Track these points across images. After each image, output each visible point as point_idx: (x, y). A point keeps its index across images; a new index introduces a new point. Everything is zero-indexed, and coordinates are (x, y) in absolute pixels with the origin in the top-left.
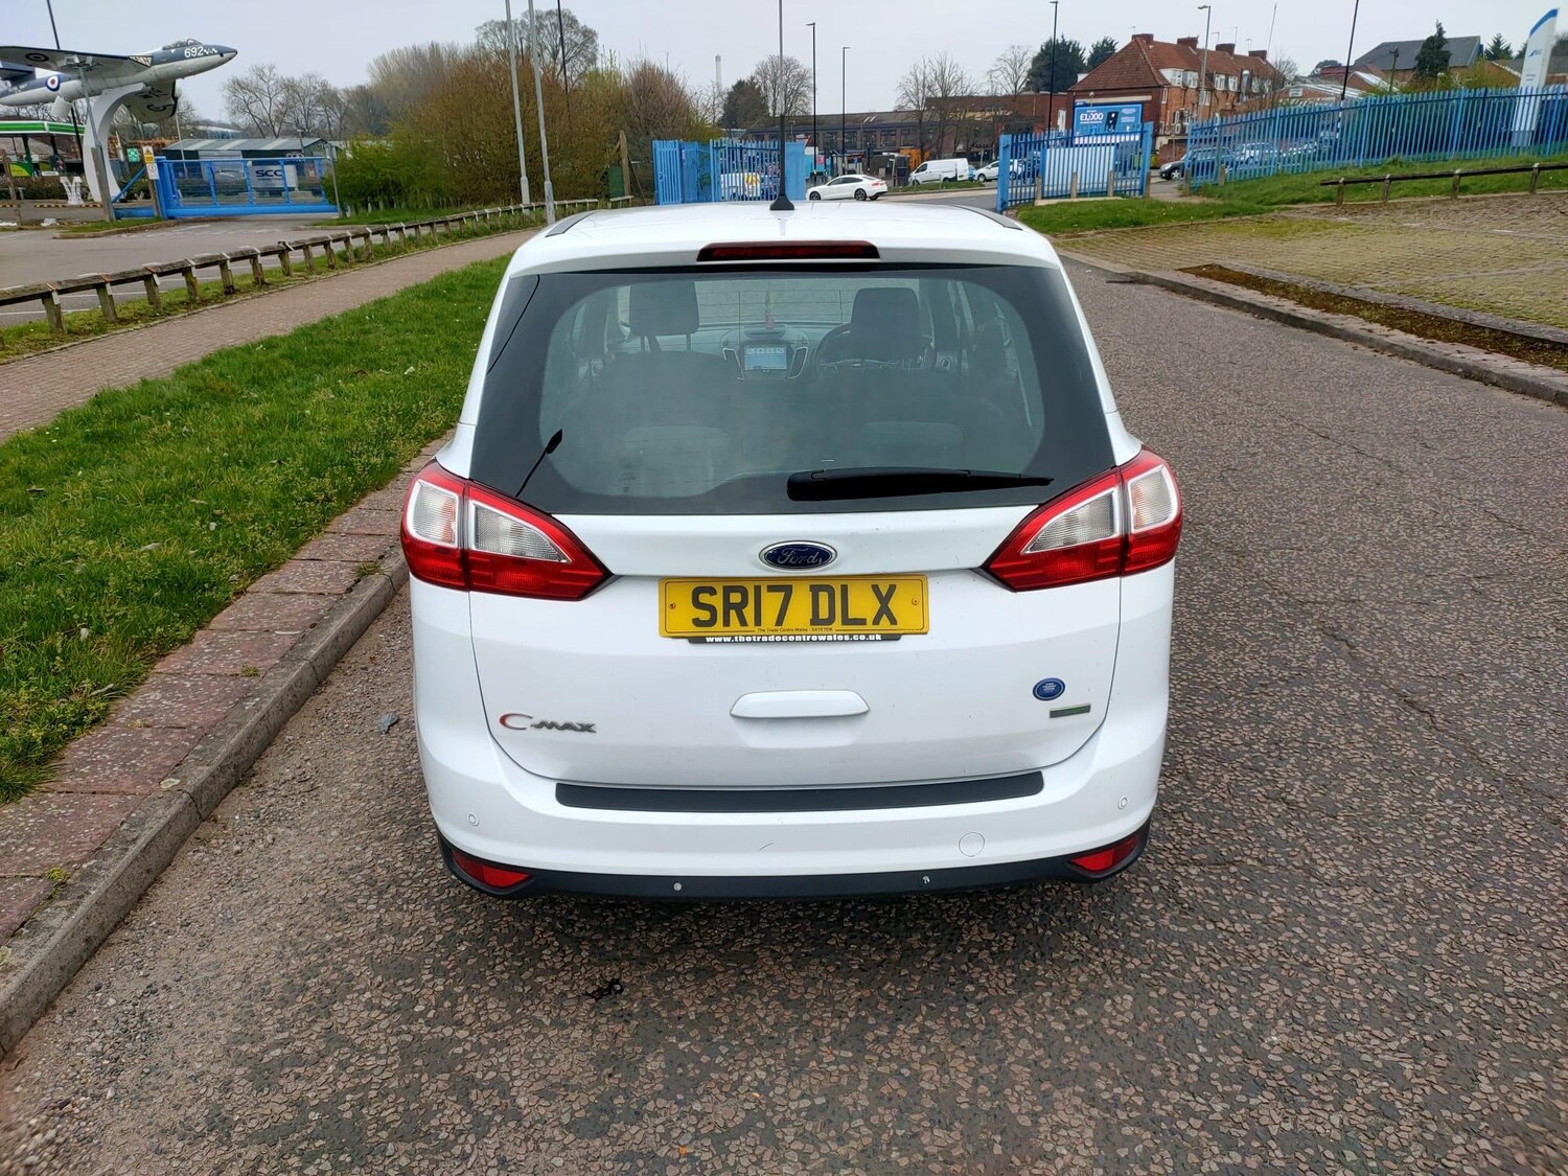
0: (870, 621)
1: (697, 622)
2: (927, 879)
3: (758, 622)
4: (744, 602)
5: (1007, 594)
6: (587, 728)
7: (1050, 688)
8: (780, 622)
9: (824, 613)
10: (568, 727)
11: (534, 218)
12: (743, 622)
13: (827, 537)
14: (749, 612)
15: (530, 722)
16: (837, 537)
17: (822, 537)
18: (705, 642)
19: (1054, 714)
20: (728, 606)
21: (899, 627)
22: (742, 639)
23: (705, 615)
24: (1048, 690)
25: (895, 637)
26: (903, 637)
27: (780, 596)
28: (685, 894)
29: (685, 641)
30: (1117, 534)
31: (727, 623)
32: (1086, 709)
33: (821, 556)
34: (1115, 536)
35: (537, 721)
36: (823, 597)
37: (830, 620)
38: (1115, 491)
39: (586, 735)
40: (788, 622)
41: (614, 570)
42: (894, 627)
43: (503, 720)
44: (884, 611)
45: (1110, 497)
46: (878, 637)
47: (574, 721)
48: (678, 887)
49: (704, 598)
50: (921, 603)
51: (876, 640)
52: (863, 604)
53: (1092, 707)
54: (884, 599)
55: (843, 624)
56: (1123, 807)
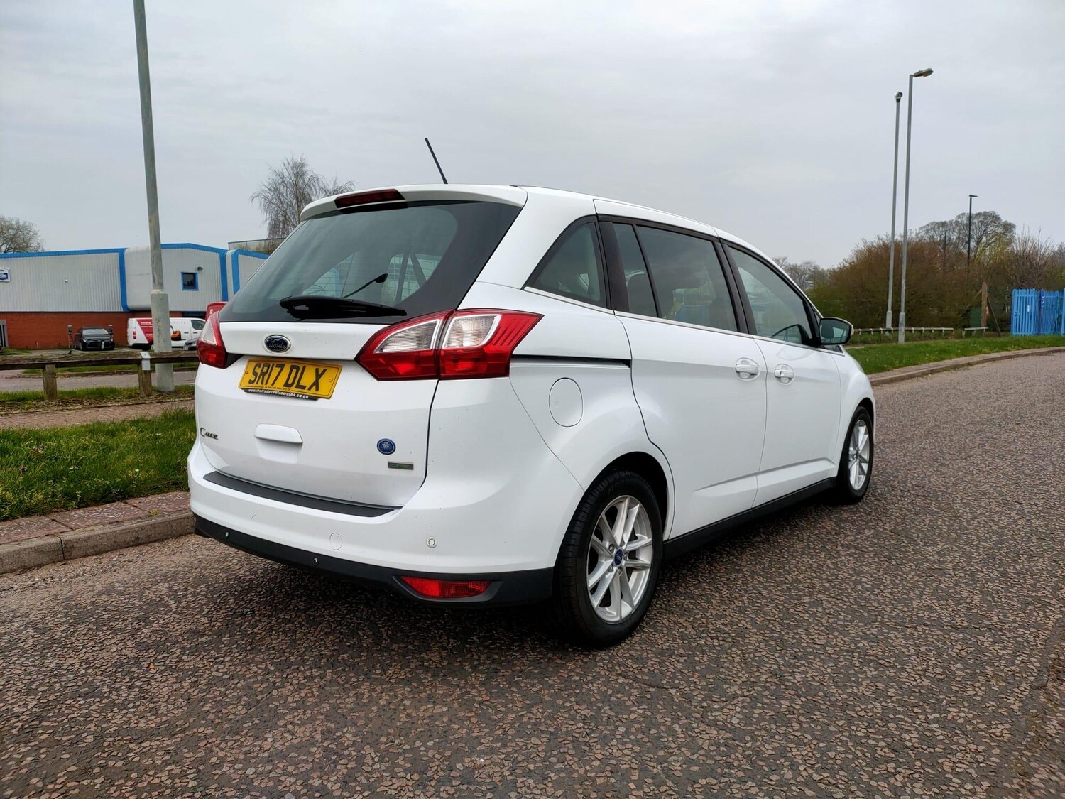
0: (307, 388)
1: (251, 382)
2: (316, 560)
3: (267, 383)
4: (267, 373)
5: (375, 381)
6: (215, 437)
7: (386, 446)
8: (273, 384)
9: (290, 382)
10: (212, 435)
11: (891, 337)
12: (262, 382)
13: (285, 333)
14: (266, 377)
15: (205, 432)
16: (291, 333)
17: (283, 332)
18: (249, 392)
19: (392, 465)
20: (261, 374)
21: (320, 393)
22: (259, 391)
23: (254, 378)
24: (386, 447)
25: (314, 398)
26: (320, 400)
27: (279, 369)
29: (244, 391)
30: (432, 346)
31: (258, 382)
32: (409, 467)
33: (285, 345)
34: (431, 348)
36: (294, 371)
37: (291, 385)
38: (439, 322)
39: (215, 441)
40: (276, 385)
43: (201, 432)
44: (316, 384)
45: (435, 324)
46: (307, 397)
47: (214, 432)
48: (227, 534)
49: (257, 367)
50: (334, 381)
51: (305, 399)
52: (308, 378)
53: (415, 467)
54: (318, 377)
55: (296, 387)
56: (432, 546)
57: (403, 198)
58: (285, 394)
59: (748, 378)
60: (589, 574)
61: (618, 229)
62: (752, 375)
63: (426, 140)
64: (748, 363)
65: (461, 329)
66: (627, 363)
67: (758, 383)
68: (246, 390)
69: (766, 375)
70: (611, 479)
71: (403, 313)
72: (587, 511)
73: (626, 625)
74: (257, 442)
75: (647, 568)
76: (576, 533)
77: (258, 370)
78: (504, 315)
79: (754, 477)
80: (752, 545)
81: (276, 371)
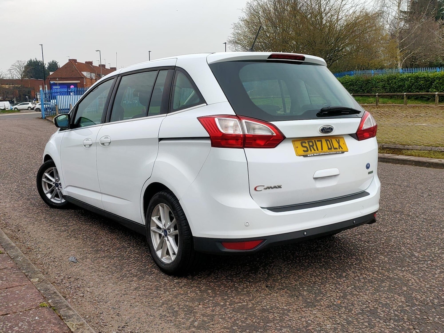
0: (338, 149)
1: (304, 151)
2: (354, 222)
3: (318, 150)
4: (313, 145)
6: (280, 187)
7: (368, 166)
8: (322, 150)
9: (330, 147)
10: (275, 187)
12: (315, 150)
14: (315, 147)
15: (264, 187)
16: (334, 124)
18: (308, 156)
19: (370, 173)
20: (310, 146)
21: (343, 150)
22: (316, 154)
23: (305, 149)
25: (343, 152)
26: (345, 152)
28: (307, 235)
29: (302, 157)
31: (311, 151)
32: (373, 172)
33: (331, 129)
34: (372, 126)
35: (265, 187)
36: (328, 142)
39: (279, 189)
40: (323, 150)
41: (287, 136)
42: (342, 150)
43: (255, 189)
44: (340, 146)
47: (276, 185)
48: (305, 233)
49: (304, 144)
50: (345, 144)
51: (341, 153)
54: (339, 143)
55: (334, 149)
74: (314, 181)
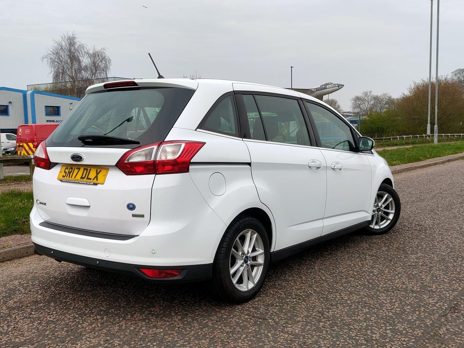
0: (92, 179)
1: (63, 176)
2: (98, 262)
3: (72, 177)
4: (71, 172)
5: (125, 175)
6: (45, 204)
7: (131, 206)
8: (75, 178)
9: (84, 176)
12: (69, 177)
14: (71, 174)
16: (83, 153)
17: (80, 153)
19: (134, 216)
21: (98, 181)
22: (68, 181)
23: (65, 175)
24: (131, 207)
25: (95, 184)
26: (99, 185)
27: (78, 170)
30: (152, 159)
31: (67, 177)
32: (142, 216)
33: (81, 158)
35: (40, 202)
36: (85, 171)
37: (84, 178)
38: (155, 147)
40: (76, 178)
42: (96, 181)
43: (37, 202)
44: (96, 177)
45: (153, 148)
46: (92, 184)
47: (44, 202)
48: (52, 252)
50: (105, 176)
51: (91, 184)
52: (93, 174)
53: (145, 216)
54: (97, 174)
55: (86, 179)
56: (154, 253)
57: (138, 85)
58: (81, 182)
59: (316, 170)
60: (231, 267)
61: (245, 97)
62: (318, 168)
63: (149, 54)
64: (316, 162)
65: (166, 150)
66: (249, 164)
67: (321, 172)
68: (61, 181)
69: (326, 168)
70: (241, 221)
71: (138, 143)
72: (229, 237)
73: (251, 293)
74: (67, 206)
75: (262, 265)
76: (224, 247)
77: (67, 171)
78: (186, 143)
79: (322, 220)
80: (322, 256)
81: (76, 171)
